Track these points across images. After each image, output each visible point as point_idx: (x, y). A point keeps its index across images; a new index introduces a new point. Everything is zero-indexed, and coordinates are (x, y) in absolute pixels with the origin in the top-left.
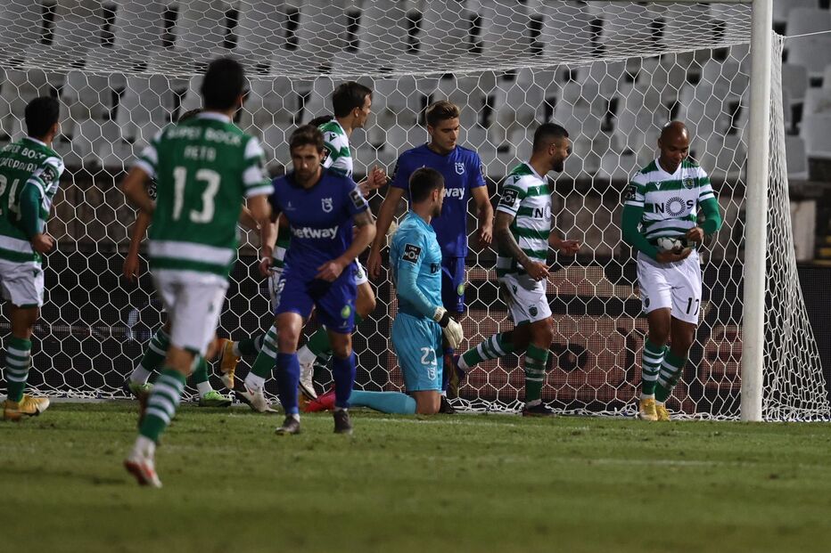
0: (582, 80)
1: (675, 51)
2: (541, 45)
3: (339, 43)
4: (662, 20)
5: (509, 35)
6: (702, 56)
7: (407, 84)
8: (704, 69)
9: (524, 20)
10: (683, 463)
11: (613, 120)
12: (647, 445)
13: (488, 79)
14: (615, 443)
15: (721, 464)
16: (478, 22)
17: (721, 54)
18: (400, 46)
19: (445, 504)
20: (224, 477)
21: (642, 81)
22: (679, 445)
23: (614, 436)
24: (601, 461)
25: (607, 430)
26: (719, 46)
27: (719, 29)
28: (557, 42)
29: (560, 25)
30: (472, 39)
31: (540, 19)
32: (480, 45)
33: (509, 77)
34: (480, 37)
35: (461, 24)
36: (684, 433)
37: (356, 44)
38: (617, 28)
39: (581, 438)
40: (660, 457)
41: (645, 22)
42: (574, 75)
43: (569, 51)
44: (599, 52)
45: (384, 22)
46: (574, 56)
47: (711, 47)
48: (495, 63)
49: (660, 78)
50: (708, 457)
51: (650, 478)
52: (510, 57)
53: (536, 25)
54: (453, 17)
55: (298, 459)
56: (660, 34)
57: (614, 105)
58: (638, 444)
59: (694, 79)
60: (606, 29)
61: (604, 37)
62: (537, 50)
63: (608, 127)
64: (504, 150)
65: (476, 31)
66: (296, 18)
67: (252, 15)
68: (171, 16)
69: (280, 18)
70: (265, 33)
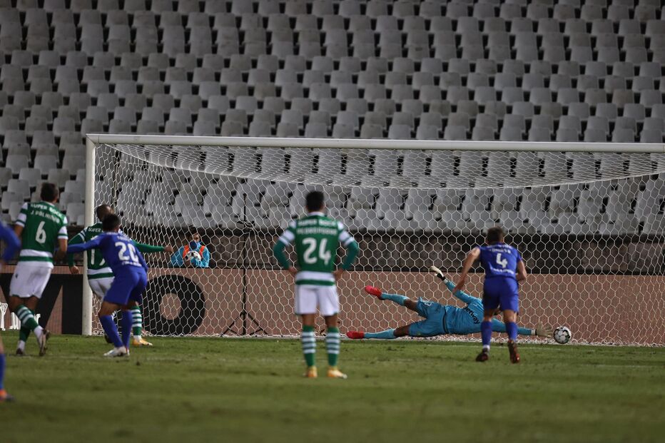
0: (591, 189)
1: (634, 176)
2: (572, 173)
3: (479, 172)
4: (628, 161)
5: (558, 168)
6: (646, 178)
7: (509, 191)
8: (647, 185)
9: (564, 161)
10: (639, 366)
11: (606, 207)
12: (622, 358)
13: (547, 189)
14: (607, 357)
15: (656, 367)
16: (543, 162)
17: (655, 177)
18: (507, 174)
19: (528, 386)
20: (425, 374)
21: (619, 189)
22: (637, 358)
23: (607, 354)
24: (600, 366)
25: (603, 351)
26: (654, 174)
27: (655, 165)
28: (580, 172)
29: (580, 164)
30: (540, 170)
31: (572, 161)
32: (544, 173)
33: (557, 188)
34: (544, 170)
35: (536, 164)
36: (639, 353)
37: (486, 172)
38: (606, 165)
39: (591, 355)
40: (627, 364)
41: (619, 162)
42: (588, 186)
43: (585, 176)
44: (599, 176)
45: (499, 163)
46: (588, 179)
47: (651, 174)
48: (550, 182)
49: (626, 188)
50: (650, 363)
51: (623, 374)
52: (557, 179)
53: (570, 164)
54: (531, 160)
55: (460, 366)
56: (628, 168)
57: (606, 201)
58: (617, 358)
59: (643, 188)
60: (602, 166)
61: (601, 169)
62: (570, 175)
63: (603, 211)
64: (555, 221)
65: (542, 167)
66: (458, 161)
67: (438, 160)
68: (401, 160)
69: (451, 161)
70: (444, 168)
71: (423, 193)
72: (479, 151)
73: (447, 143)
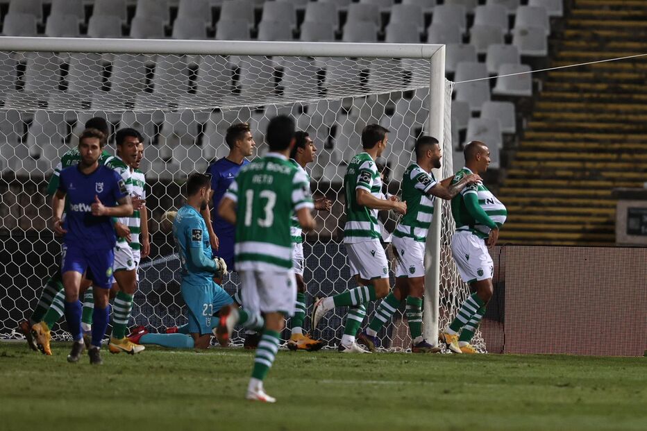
0: (312, 112)
1: (377, 93)
2: (282, 88)
3: (140, 86)
4: (367, 71)
5: (260, 81)
6: (396, 96)
7: (188, 115)
8: (397, 105)
9: (270, 70)
10: (383, 382)
11: (333, 141)
12: (357, 370)
13: (245, 112)
14: (335, 368)
15: (409, 383)
16: (238, 71)
17: (409, 95)
18: (183, 88)
19: (215, 412)
21: (353, 113)
22: (379, 370)
23: (335, 364)
24: (325, 381)
25: (329, 360)
26: (408, 89)
27: (407, 76)
28: (293, 87)
29: (296, 74)
30: (234, 83)
31: (282, 70)
32: (240, 87)
33: (260, 111)
34: (240, 82)
35: (226, 72)
36: (383, 361)
37: (152, 86)
38: (335, 77)
39: (311, 365)
40: (366, 378)
41: (356, 72)
42: (306, 110)
43: (302, 93)
44: (323, 93)
45: (171, 72)
46: (306, 96)
47: (402, 90)
48: (250, 101)
49: (366, 111)
50: (400, 378)
51: (359, 393)
52: (260, 96)
53: (279, 74)
54: (220, 68)
56: (366, 81)
57: (334, 131)
58: (350, 369)
59: (390, 112)
60: (328, 77)
61: (326, 83)
62: (279, 91)
63: (330, 146)
65: (236, 78)
66: (110, 69)
67: (79, 67)
68: (22, 68)
69: (98, 69)
70: (88, 79)
71: (57, 117)
72: (141, 54)
73: (92, 42)
